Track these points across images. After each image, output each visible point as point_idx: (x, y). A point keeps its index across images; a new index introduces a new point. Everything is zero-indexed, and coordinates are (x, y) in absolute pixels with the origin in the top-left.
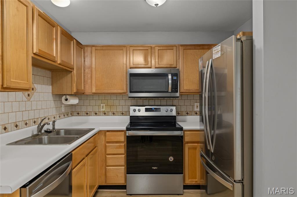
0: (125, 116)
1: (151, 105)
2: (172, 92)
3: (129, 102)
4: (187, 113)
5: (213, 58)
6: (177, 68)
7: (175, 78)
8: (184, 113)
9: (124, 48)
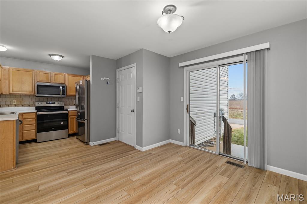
0: (31, 107)
1: (49, 101)
2: (62, 94)
6: (65, 84)
8: (68, 105)
9: (33, 71)
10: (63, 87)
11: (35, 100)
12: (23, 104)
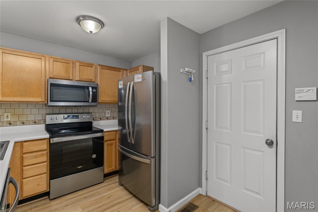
0: (38, 124)
1: (69, 113)
2: (92, 102)
3: (44, 111)
4: (101, 119)
5: (135, 81)
6: (96, 83)
7: (95, 90)
8: (98, 119)
9: (42, 57)
10: (93, 88)
11: (44, 112)
12: (24, 119)
